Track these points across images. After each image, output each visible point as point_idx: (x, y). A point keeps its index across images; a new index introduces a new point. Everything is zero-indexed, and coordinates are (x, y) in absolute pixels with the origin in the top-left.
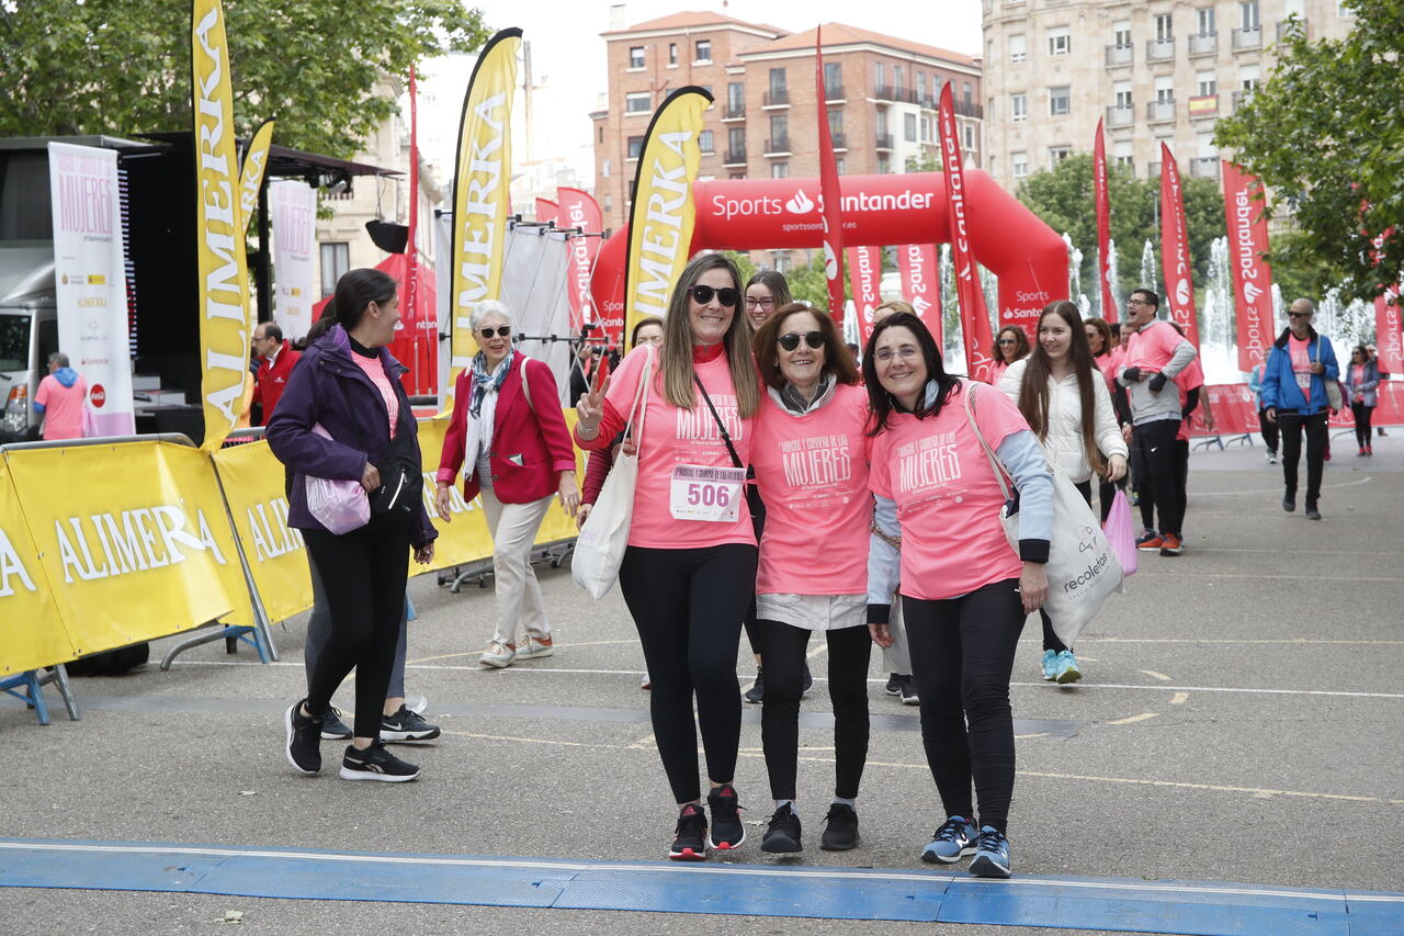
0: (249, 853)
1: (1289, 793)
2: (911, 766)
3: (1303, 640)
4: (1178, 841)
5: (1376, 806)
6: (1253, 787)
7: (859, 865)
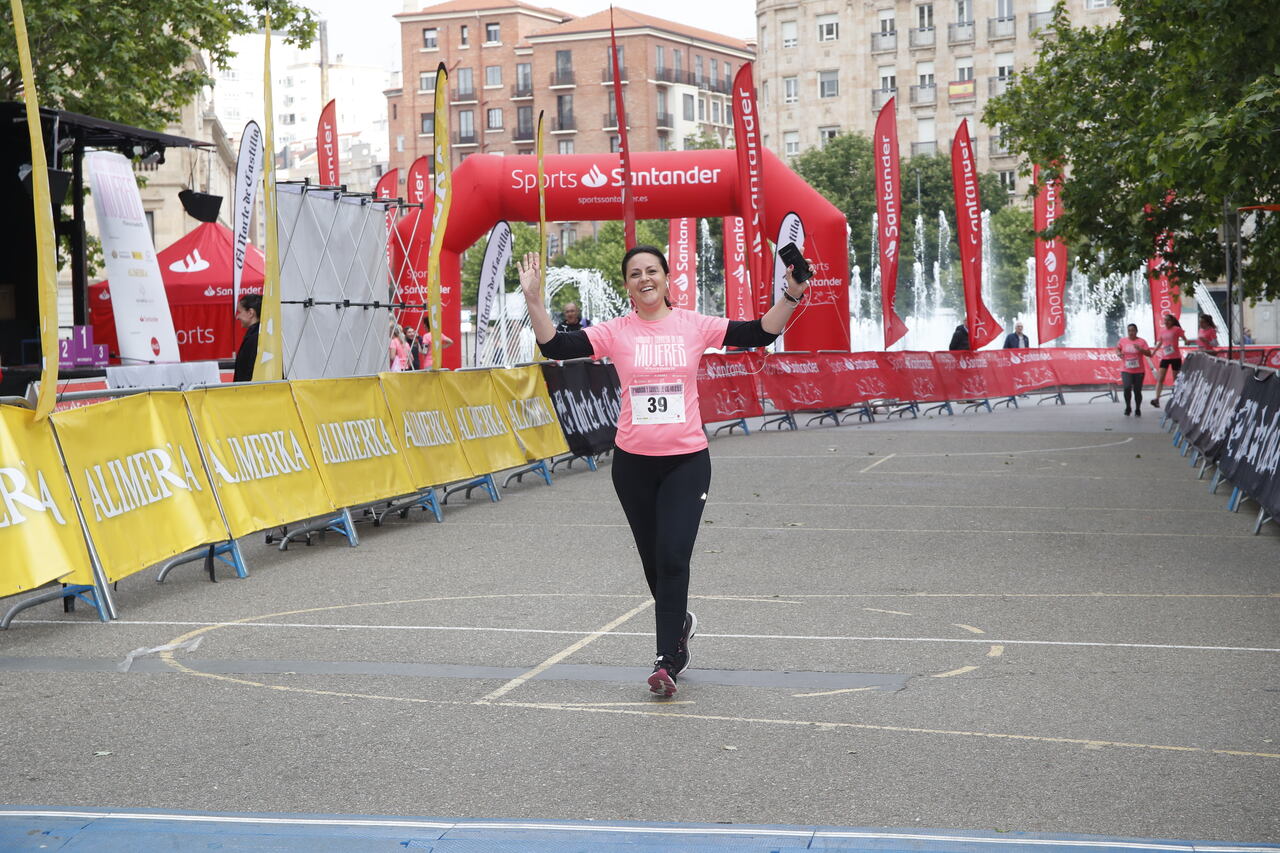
0: (113, 816)
1: (1118, 744)
2: (751, 720)
3: (1100, 594)
4: (1021, 793)
5: (1202, 756)
6: (1082, 738)
7: (718, 820)
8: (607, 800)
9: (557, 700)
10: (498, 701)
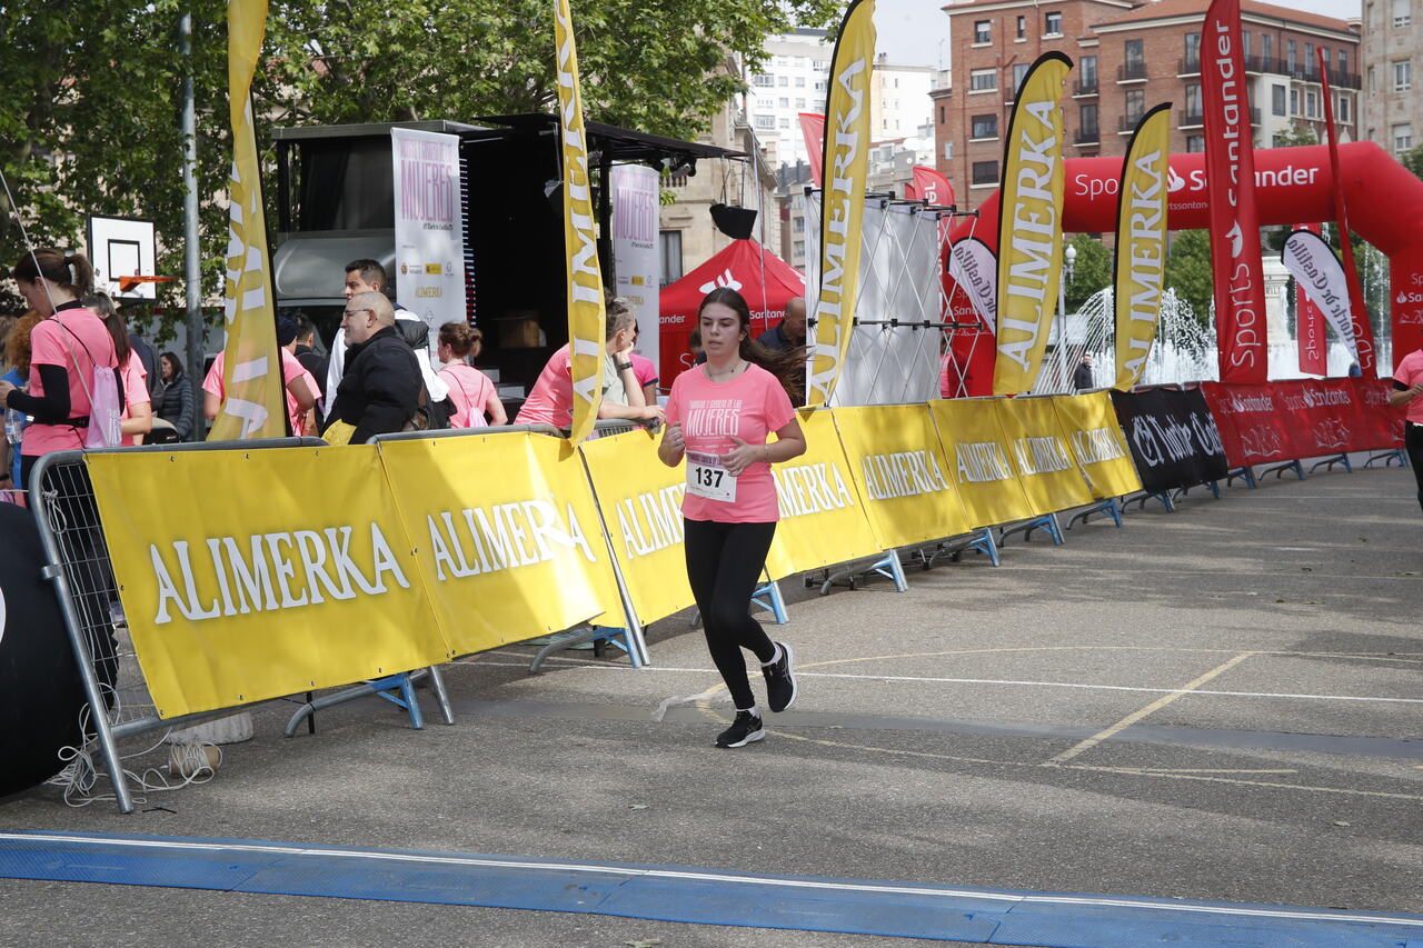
7: (1331, 905)
8: (1198, 878)
9: (1136, 764)
10: (1069, 764)
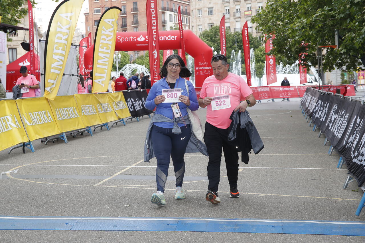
1: (268, 194)
2: (169, 189)
3: (273, 154)
4: (239, 208)
5: (290, 197)
6: (259, 193)
7: (155, 216)
8: (125, 212)
9: (116, 185)
10: (100, 185)
